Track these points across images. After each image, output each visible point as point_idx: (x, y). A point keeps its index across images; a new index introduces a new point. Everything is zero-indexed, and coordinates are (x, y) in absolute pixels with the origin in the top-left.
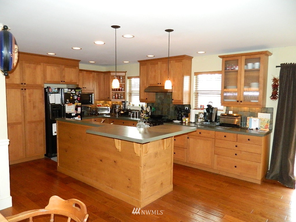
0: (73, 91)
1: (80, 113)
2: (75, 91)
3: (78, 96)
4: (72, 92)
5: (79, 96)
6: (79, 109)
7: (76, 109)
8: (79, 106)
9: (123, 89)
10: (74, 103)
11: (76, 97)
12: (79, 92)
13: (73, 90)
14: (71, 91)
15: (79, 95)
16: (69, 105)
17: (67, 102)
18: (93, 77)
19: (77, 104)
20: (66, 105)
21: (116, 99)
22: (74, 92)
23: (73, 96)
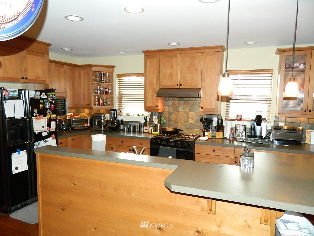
0: (44, 95)
1: (54, 131)
2: (46, 95)
3: (51, 103)
4: (42, 96)
5: (53, 104)
6: (53, 124)
7: (49, 125)
8: (53, 120)
9: (110, 91)
10: (45, 115)
11: (48, 105)
12: (53, 96)
13: (44, 93)
14: (41, 94)
15: (53, 102)
16: (37, 119)
17: (35, 115)
18: (65, 72)
19: (49, 116)
20: (34, 119)
21: (99, 106)
22: (45, 97)
23: (43, 103)
